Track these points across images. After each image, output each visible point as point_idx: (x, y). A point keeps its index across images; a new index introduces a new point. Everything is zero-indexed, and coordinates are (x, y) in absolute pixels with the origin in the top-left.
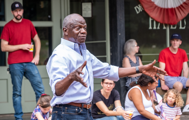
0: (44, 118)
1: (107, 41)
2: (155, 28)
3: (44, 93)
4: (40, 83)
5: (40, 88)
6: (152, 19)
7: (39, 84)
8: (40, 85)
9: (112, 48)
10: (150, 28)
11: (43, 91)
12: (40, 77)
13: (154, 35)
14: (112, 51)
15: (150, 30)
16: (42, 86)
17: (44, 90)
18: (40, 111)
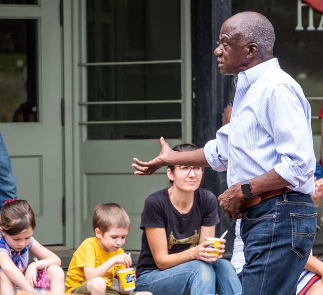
0: (16, 263)
1: (184, 61)
2: (311, 27)
3: (16, 198)
4: (6, 169)
5: (7, 183)
6: (304, 5)
7: (4, 172)
8: (5, 176)
9: (196, 80)
10: (300, 27)
11: (13, 191)
12: (6, 155)
13: (301, 44)
14: (195, 88)
15: (299, 32)
16: (10, 178)
17: (15, 189)
18: (5, 248)
